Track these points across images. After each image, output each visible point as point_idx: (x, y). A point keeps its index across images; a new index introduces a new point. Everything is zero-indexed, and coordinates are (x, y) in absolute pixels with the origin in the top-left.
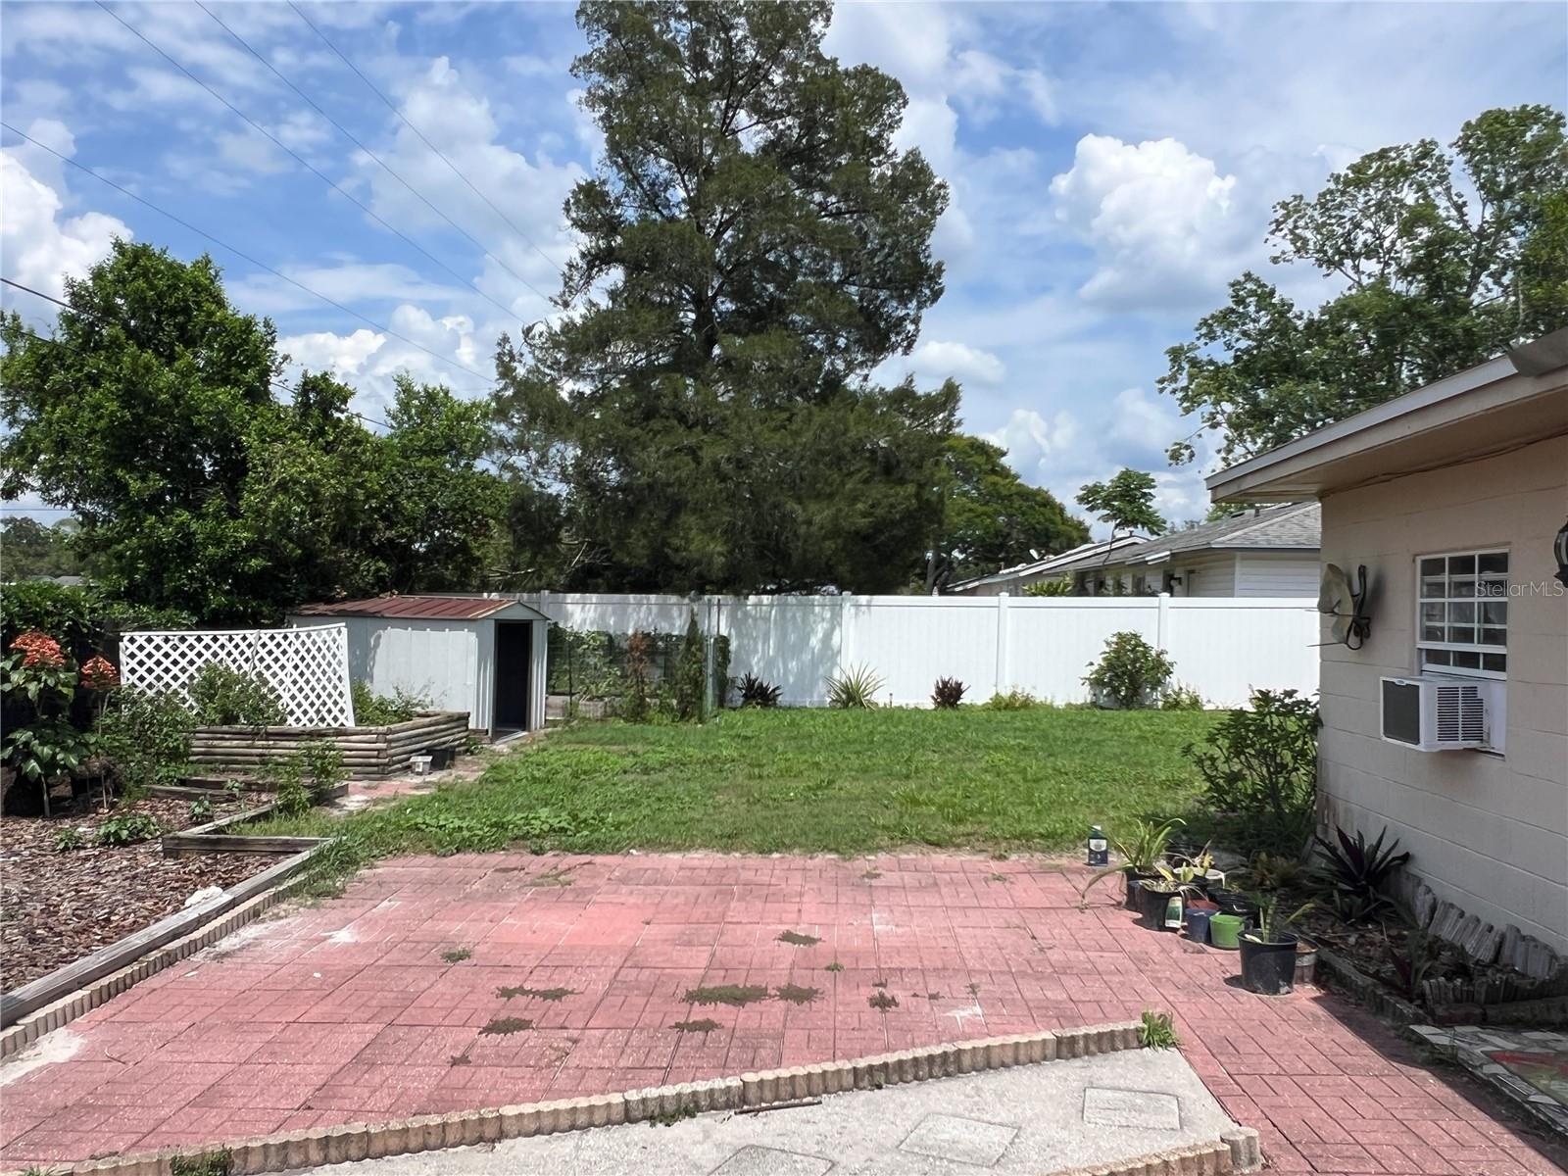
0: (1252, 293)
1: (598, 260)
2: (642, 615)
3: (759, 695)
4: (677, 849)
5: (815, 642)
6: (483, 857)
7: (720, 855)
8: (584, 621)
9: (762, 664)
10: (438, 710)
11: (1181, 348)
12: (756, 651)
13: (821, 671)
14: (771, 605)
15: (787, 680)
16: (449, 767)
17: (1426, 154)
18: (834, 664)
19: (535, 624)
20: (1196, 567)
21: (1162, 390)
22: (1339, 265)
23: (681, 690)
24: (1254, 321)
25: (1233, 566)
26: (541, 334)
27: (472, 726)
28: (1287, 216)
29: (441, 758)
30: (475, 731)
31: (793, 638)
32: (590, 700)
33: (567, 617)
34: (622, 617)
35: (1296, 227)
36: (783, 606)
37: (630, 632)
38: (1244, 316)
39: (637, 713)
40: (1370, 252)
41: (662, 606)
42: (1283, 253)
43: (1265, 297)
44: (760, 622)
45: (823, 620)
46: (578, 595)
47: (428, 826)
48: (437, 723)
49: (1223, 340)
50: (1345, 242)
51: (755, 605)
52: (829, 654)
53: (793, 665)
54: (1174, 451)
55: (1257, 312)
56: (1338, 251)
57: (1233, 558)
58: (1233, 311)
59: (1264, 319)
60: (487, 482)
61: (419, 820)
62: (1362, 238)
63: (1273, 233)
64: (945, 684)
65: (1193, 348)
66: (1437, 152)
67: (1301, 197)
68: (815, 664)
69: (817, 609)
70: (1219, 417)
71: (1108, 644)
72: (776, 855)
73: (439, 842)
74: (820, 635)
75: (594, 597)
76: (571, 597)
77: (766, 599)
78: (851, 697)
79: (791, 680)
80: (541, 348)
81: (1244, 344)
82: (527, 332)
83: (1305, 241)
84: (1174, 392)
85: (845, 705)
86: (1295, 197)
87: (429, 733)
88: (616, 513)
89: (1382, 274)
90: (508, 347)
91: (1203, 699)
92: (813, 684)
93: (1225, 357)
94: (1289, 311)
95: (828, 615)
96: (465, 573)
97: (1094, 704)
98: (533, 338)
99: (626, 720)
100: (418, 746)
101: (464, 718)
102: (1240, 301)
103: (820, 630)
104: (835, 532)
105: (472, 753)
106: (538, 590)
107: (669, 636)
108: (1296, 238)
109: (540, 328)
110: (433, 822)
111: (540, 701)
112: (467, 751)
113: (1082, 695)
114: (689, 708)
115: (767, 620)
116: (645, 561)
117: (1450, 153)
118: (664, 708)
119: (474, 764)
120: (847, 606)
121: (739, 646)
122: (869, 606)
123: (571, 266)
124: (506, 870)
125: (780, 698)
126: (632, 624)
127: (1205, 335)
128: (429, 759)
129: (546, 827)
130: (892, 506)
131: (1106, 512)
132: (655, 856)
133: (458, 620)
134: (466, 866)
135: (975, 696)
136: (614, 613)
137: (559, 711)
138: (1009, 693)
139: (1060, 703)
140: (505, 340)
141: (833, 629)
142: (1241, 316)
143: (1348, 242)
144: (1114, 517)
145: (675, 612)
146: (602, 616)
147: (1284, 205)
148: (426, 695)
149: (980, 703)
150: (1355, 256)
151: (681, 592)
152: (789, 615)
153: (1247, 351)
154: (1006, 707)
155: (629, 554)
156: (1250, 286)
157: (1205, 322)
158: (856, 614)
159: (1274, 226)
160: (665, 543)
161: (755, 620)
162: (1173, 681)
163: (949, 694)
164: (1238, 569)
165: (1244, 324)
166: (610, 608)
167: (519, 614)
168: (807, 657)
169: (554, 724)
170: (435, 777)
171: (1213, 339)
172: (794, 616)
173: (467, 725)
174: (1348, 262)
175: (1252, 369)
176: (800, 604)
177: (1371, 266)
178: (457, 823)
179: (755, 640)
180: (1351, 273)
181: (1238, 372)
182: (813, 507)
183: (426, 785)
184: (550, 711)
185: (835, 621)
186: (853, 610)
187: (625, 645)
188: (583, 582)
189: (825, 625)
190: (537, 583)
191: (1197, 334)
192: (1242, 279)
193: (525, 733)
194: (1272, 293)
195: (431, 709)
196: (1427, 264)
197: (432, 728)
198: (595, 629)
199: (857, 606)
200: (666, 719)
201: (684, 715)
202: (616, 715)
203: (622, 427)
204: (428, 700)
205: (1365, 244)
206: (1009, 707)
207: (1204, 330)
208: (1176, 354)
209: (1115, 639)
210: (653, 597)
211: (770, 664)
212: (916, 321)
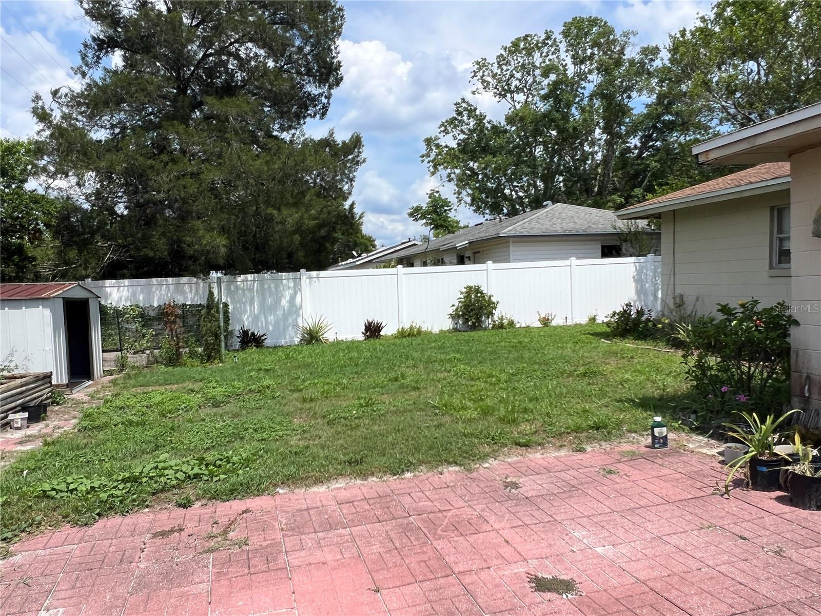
0: (465, 109)
1: (104, 45)
2: (163, 292)
3: (250, 340)
4: (318, 481)
5: (284, 302)
6: (130, 520)
7: (359, 482)
8: (121, 298)
9: (250, 319)
10: (22, 372)
11: (431, 138)
12: (246, 311)
13: (290, 320)
14: (254, 281)
15: (267, 329)
16: (44, 419)
17: (548, 38)
18: (298, 316)
19: (91, 301)
20: (481, 250)
21: (423, 161)
22: (504, 96)
23: (206, 340)
24: (468, 124)
25: (509, 246)
26: (66, 95)
27: (54, 382)
28: (480, 69)
29: (36, 413)
30: (57, 386)
31: (269, 301)
32: (135, 353)
33: (107, 296)
34: (149, 295)
35: (483, 76)
36: (262, 281)
37: (156, 305)
38: (461, 121)
39: (173, 360)
40: (518, 90)
41: (178, 284)
42: (477, 89)
43: (471, 112)
44: (246, 292)
45: (289, 288)
46: (114, 281)
47: (58, 491)
48: (27, 384)
49: (452, 134)
50: (506, 84)
51: (243, 281)
52: (294, 309)
53: (271, 318)
54: (431, 194)
55: (469, 119)
56: (503, 90)
57: (508, 242)
58: (456, 119)
59: (472, 123)
60: (36, 199)
61: (47, 487)
62: (515, 83)
63: (472, 77)
64: (370, 324)
65: (437, 138)
66: (553, 37)
67: (485, 59)
68: (285, 317)
69: (284, 282)
70: (453, 176)
71: (462, 293)
72: (408, 475)
73: (76, 510)
74: (288, 298)
75: (126, 282)
76: (108, 283)
77: (250, 277)
78: (312, 337)
79: (271, 328)
80: (68, 106)
81: (462, 137)
82: (55, 93)
83: (488, 83)
84: (429, 162)
85: (309, 342)
86: (483, 59)
87: (21, 393)
88: (138, 222)
89: (526, 101)
90: (40, 103)
91: (516, 322)
92: (286, 328)
93: (453, 144)
94: (484, 119)
95: (292, 284)
96: (21, 268)
97: (455, 330)
98: (60, 97)
99: (167, 365)
100: (13, 405)
101: (47, 377)
102: (460, 113)
103: (287, 294)
104: (298, 230)
105: (58, 404)
106: (83, 278)
107: (184, 305)
108: (483, 81)
109: (64, 91)
110: (63, 486)
111: (100, 359)
112: (52, 403)
113: (448, 324)
114: (211, 355)
115: (251, 290)
116: (166, 253)
117: (559, 37)
118: (192, 354)
119: (64, 413)
120: (304, 278)
121: (234, 309)
122: (318, 278)
123: (86, 46)
124: (164, 534)
125: (265, 341)
126: (156, 299)
127: (444, 131)
128: (26, 415)
129: (180, 475)
130: (329, 213)
131: (424, 221)
132: (300, 491)
133: (33, 300)
134: (116, 535)
135: (388, 331)
136: (142, 292)
137: (113, 363)
138: (409, 326)
139: (436, 330)
140: (38, 98)
141: (296, 293)
142: (460, 121)
143: (508, 85)
144: (431, 224)
145: (186, 288)
146: (134, 294)
147: (478, 63)
148: (11, 361)
149: (390, 334)
150: (512, 92)
151: (194, 274)
152: (266, 286)
153: (463, 140)
154: (409, 335)
155: (152, 249)
156: (464, 105)
157: (443, 125)
158: (310, 283)
159: (473, 74)
160: (179, 241)
161: (243, 290)
162: (497, 314)
163: (373, 330)
164: (511, 248)
165: (462, 126)
166: (139, 288)
167: (79, 294)
168: (280, 313)
169: (110, 373)
170: (35, 429)
171: (447, 133)
172: (269, 287)
173: (50, 382)
174: (509, 95)
175: (467, 151)
176: (272, 279)
177: (520, 97)
178: (88, 484)
179: (244, 304)
180: (510, 101)
181: (460, 151)
182: (285, 212)
183: (28, 439)
184: (106, 364)
185: (297, 288)
186: (308, 281)
187: (152, 314)
188: (114, 272)
189: (291, 291)
190: (84, 272)
191: (439, 131)
192: (460, 101)
193: (91, 382)
194: (476, 109)
195: (16, 372)
196: (553, 94)
197: (24, 388)
198: (128, 304)
199: (310, 278)
200: (196, 362)
201: (210, 358)
202: (157, 362)
203: (141, 159)
204: (12, 365)
205: (516, 87)
206: (410, 335)
207: (443, 129)
208: (428, 141)
209: (465, 290)
210: (170, 280)
211: (256, 318)
212: (328, 97)
